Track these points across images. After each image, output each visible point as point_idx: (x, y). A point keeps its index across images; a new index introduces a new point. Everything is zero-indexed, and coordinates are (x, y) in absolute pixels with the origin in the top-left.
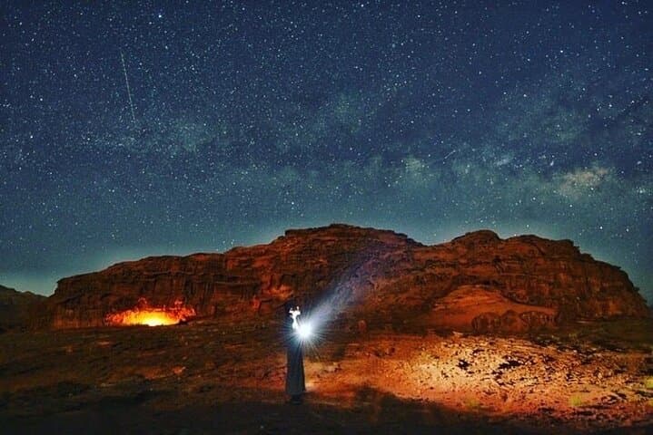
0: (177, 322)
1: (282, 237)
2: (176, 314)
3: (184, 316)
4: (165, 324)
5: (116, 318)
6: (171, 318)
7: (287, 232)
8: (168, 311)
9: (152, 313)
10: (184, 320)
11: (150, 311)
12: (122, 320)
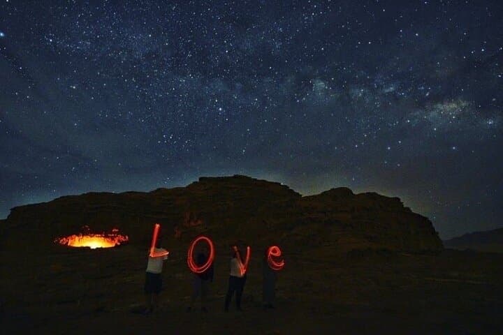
0: (114, 245)
1: (196, 182)
2: (113, 239)
3: (119, 241)
4: (104, 247)
5: (63, 241)
6: (108, 241)
7: (201, 179)
8: (106, 237)
9: (93, 238)
10: (119, 244)
11: (91, 237)
12: (67, 243)
